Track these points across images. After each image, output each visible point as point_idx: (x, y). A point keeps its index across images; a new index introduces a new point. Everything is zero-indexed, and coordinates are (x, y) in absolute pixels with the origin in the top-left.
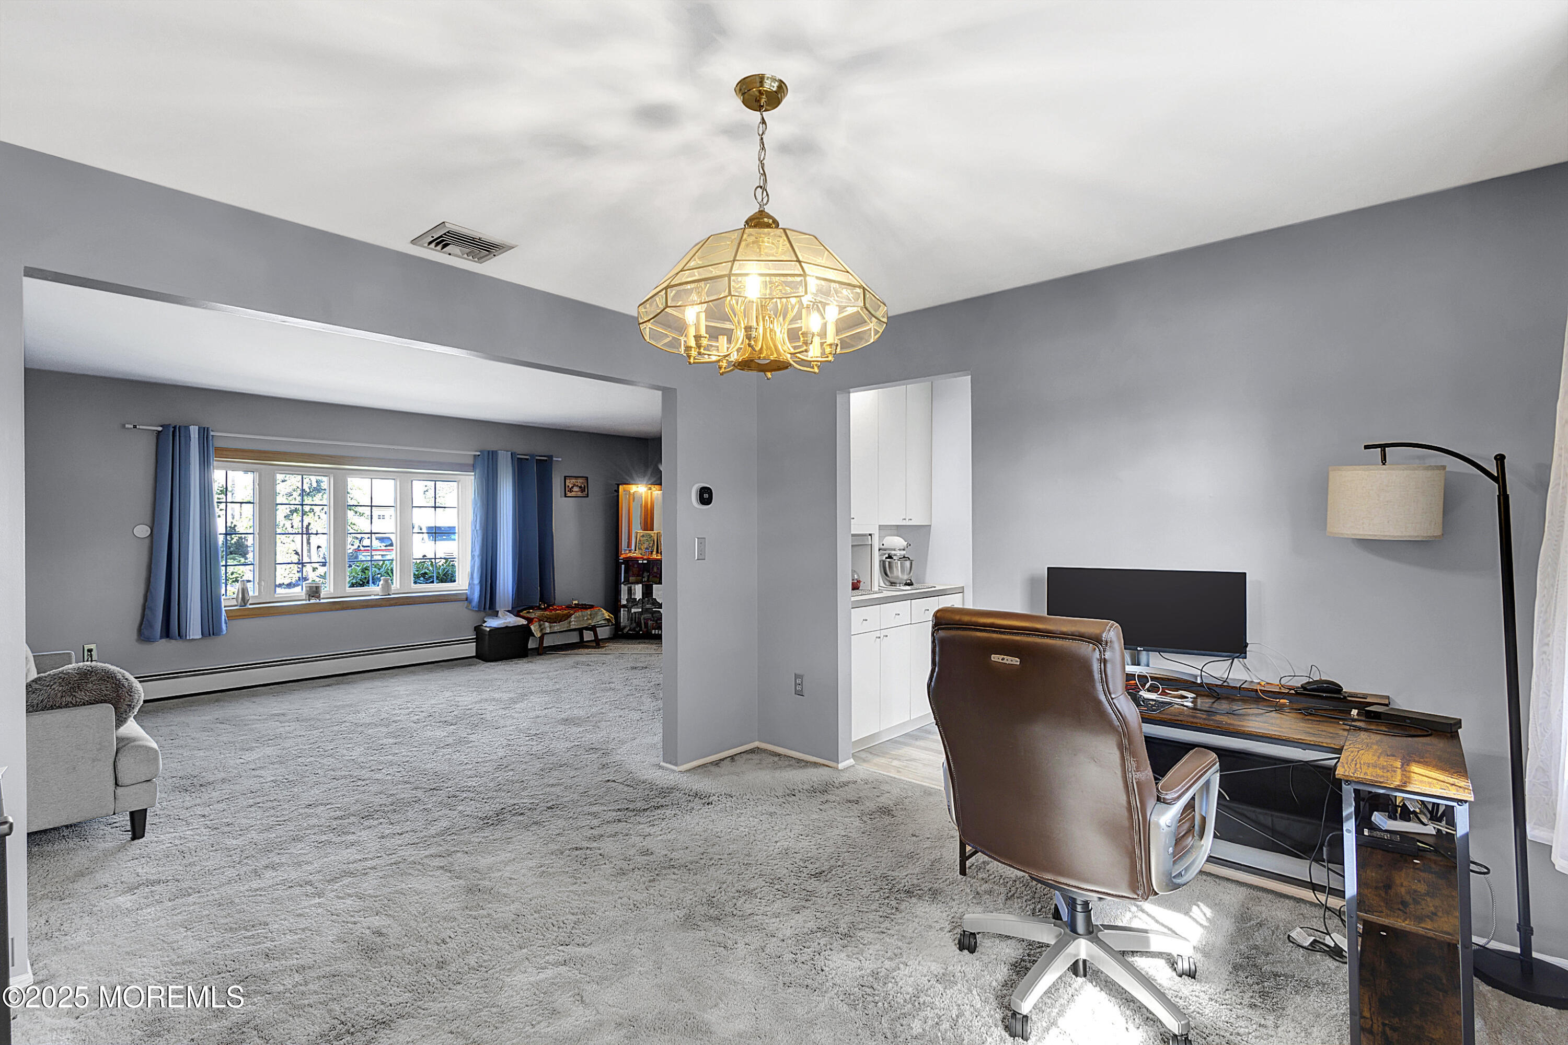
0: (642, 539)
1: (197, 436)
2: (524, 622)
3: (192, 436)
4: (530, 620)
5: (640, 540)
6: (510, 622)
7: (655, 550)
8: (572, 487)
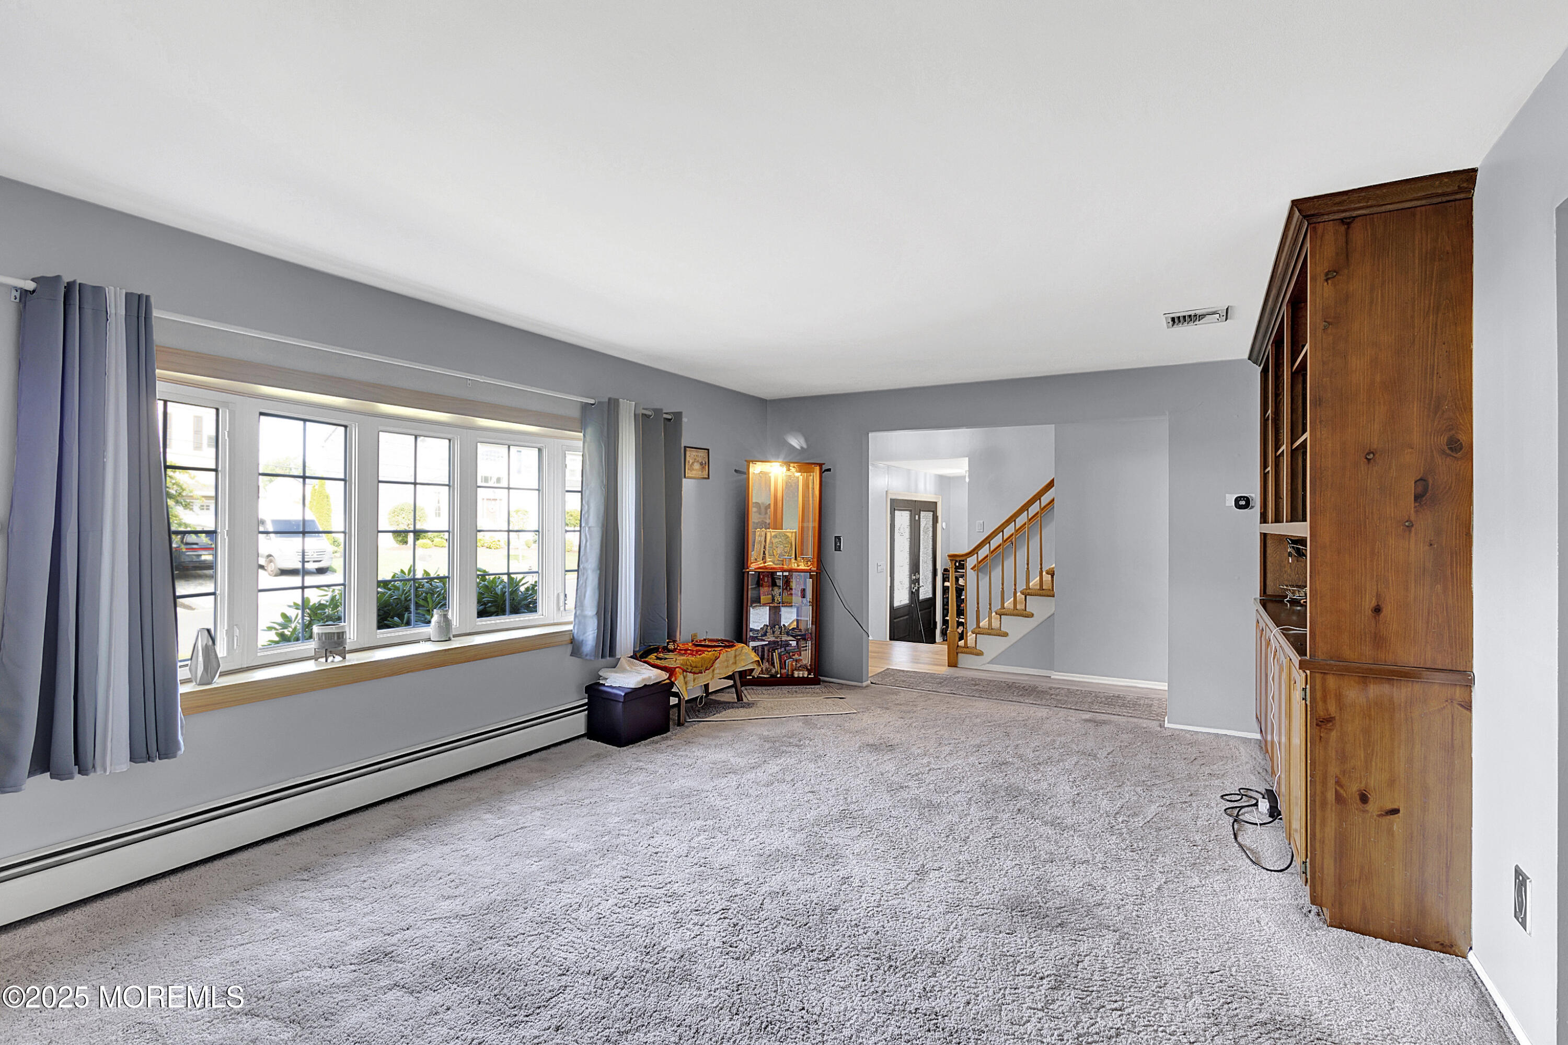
0: (775, 541)
1: (123, 312)
2: (664, 676)
3: (111, 310)
4: (671, 671)
5: (771, 543)
6: (650, 678)
7: (793, 556)
8: (693, 463)
